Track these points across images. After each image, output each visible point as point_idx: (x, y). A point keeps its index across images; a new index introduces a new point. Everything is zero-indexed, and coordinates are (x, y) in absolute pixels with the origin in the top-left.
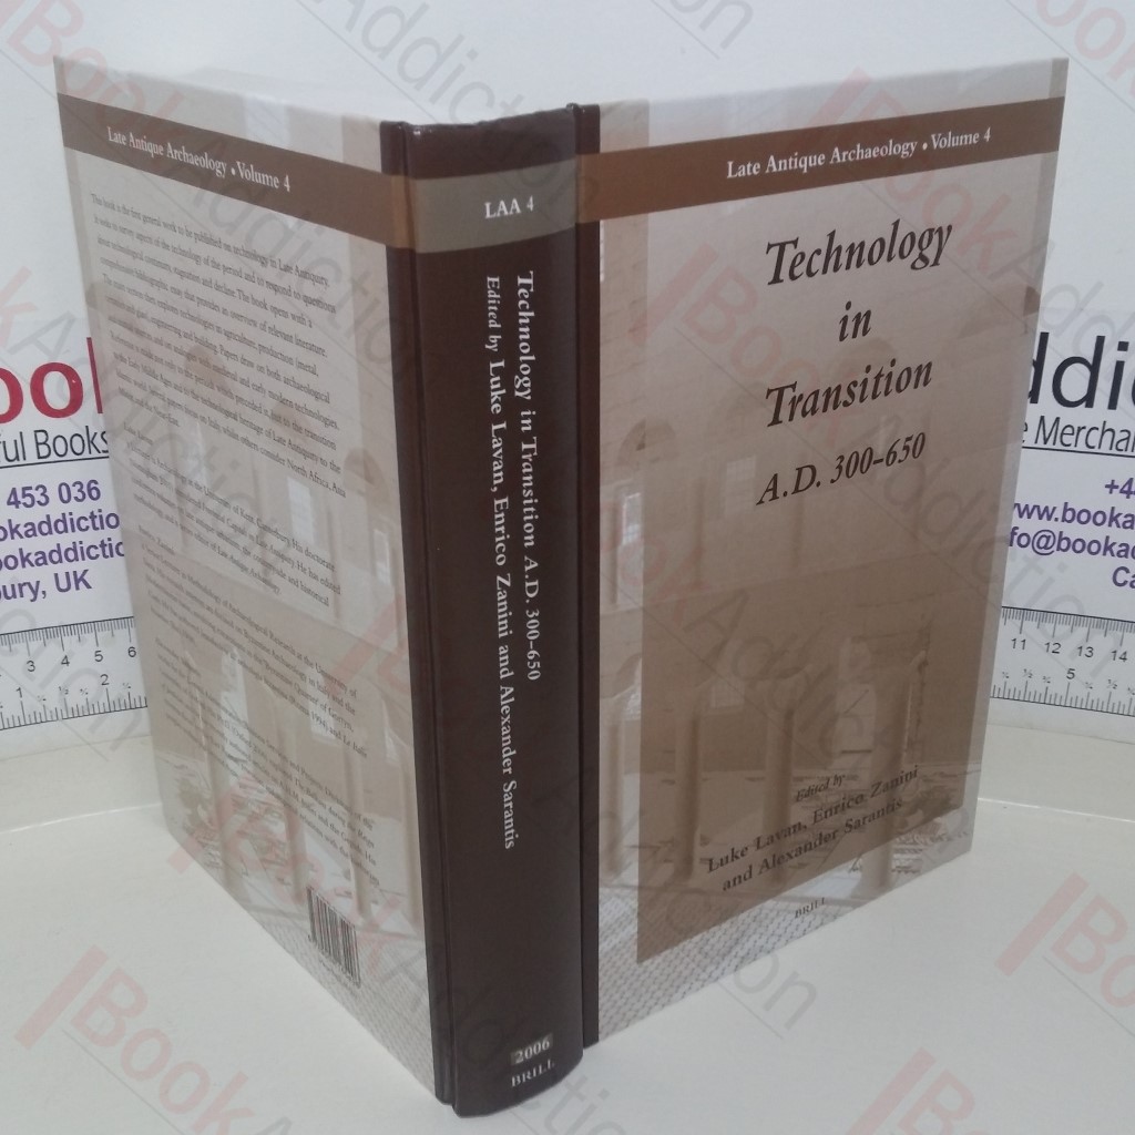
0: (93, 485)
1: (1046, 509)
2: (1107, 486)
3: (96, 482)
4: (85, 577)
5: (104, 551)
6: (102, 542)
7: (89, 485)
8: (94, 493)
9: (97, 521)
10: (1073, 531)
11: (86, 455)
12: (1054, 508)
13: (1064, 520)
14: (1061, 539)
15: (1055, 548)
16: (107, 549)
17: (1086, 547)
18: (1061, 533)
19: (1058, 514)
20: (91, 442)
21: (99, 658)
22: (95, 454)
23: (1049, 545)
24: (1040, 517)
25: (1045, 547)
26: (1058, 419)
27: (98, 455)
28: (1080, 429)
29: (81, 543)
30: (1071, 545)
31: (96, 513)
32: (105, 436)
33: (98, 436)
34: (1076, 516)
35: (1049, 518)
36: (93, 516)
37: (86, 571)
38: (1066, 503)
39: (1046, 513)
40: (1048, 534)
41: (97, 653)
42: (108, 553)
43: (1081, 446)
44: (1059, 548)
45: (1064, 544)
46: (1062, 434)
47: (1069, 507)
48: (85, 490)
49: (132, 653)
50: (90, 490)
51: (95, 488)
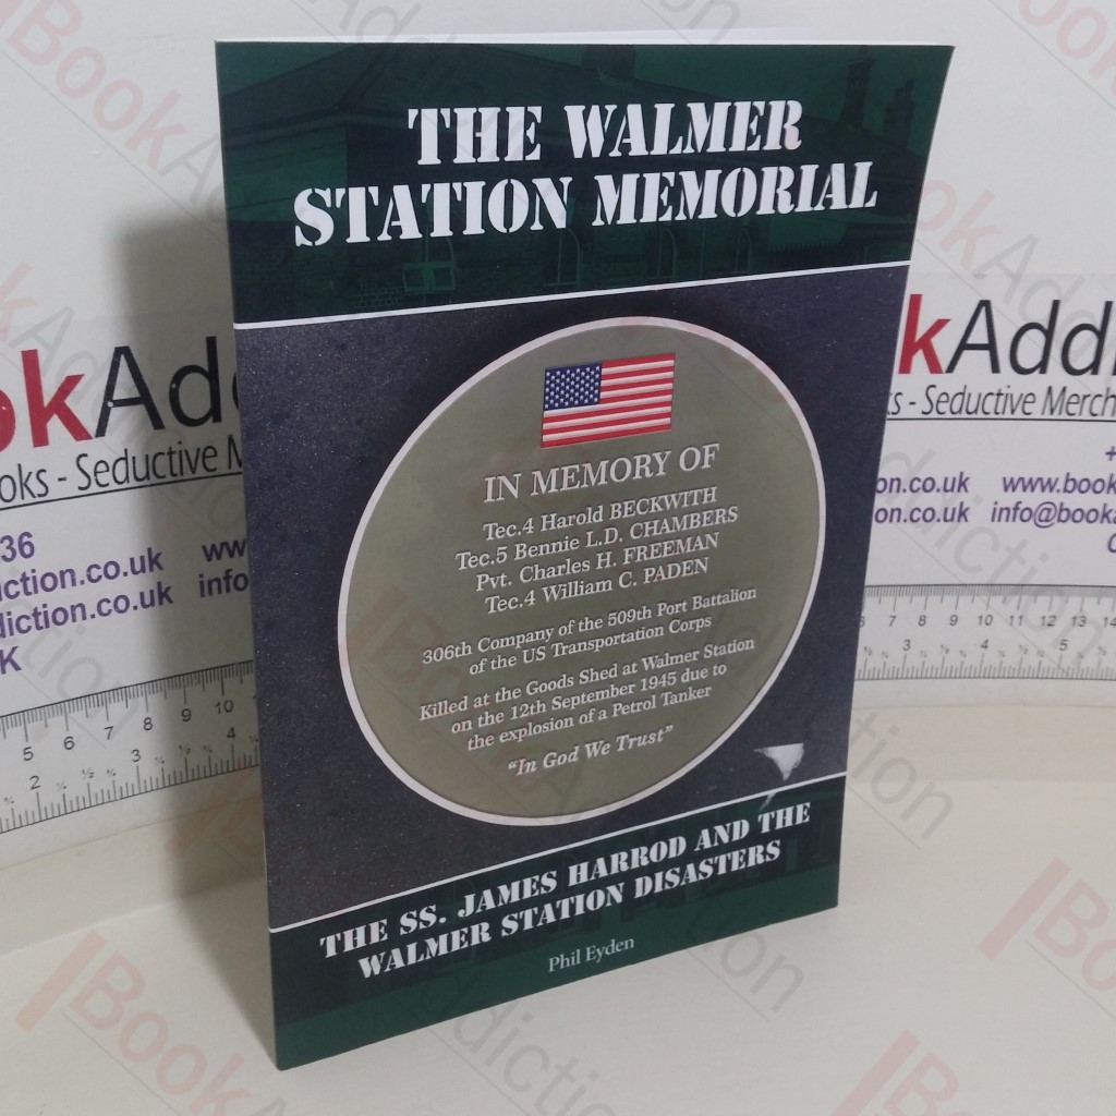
0: (25, 539)
1: (1049, 481)
2: (1108, 453)
3: (28, 535)
4: (14, 657)
5: (37, 621)
6: (36, 609)
7: (21, 538)
8: (27, 549)
9: (30, 584)
10: (1074, 501)
11: (18, 501)
12: (1057, 479)
13: (1065, 490)
14: (1061, 510)
15: (1055, 520)
16: (41, 618)
17: (1085, 516)
18: (1062, 504)
19: (1060, 485)
20: (24, 485)
21: (28, 756)
22: (28, 499)
23: (1051, 516)
24: (1043, 489)
25: (1047, 520)
26: (1064, 389)
27: (32, 500)
28: (1085, 397)
29: (9, 613)
30: (1071, 516)
31: (29, 574)
32: (42, 476)
33: (33, 476)
34: (1077, 485)
35: (1051, 490)
36: (24, 579)
37: (14, 649)
38: (1068, 474)
39: (1049, 485)
40: (1049, 506)
41: (26, 751)
42: (42, 623)
43: (1086, 415)
44: (1059, 520)
45: (1064, 515)
46: (1069, 403)
47: (1071, 477)
48: (16, 546)
49: (69, 745)
50: (21, 546)
51: (29, 543)
